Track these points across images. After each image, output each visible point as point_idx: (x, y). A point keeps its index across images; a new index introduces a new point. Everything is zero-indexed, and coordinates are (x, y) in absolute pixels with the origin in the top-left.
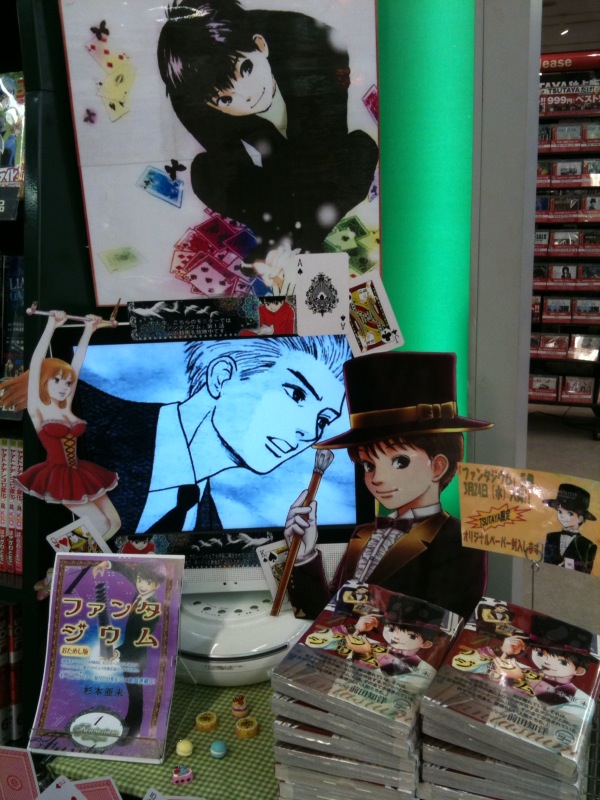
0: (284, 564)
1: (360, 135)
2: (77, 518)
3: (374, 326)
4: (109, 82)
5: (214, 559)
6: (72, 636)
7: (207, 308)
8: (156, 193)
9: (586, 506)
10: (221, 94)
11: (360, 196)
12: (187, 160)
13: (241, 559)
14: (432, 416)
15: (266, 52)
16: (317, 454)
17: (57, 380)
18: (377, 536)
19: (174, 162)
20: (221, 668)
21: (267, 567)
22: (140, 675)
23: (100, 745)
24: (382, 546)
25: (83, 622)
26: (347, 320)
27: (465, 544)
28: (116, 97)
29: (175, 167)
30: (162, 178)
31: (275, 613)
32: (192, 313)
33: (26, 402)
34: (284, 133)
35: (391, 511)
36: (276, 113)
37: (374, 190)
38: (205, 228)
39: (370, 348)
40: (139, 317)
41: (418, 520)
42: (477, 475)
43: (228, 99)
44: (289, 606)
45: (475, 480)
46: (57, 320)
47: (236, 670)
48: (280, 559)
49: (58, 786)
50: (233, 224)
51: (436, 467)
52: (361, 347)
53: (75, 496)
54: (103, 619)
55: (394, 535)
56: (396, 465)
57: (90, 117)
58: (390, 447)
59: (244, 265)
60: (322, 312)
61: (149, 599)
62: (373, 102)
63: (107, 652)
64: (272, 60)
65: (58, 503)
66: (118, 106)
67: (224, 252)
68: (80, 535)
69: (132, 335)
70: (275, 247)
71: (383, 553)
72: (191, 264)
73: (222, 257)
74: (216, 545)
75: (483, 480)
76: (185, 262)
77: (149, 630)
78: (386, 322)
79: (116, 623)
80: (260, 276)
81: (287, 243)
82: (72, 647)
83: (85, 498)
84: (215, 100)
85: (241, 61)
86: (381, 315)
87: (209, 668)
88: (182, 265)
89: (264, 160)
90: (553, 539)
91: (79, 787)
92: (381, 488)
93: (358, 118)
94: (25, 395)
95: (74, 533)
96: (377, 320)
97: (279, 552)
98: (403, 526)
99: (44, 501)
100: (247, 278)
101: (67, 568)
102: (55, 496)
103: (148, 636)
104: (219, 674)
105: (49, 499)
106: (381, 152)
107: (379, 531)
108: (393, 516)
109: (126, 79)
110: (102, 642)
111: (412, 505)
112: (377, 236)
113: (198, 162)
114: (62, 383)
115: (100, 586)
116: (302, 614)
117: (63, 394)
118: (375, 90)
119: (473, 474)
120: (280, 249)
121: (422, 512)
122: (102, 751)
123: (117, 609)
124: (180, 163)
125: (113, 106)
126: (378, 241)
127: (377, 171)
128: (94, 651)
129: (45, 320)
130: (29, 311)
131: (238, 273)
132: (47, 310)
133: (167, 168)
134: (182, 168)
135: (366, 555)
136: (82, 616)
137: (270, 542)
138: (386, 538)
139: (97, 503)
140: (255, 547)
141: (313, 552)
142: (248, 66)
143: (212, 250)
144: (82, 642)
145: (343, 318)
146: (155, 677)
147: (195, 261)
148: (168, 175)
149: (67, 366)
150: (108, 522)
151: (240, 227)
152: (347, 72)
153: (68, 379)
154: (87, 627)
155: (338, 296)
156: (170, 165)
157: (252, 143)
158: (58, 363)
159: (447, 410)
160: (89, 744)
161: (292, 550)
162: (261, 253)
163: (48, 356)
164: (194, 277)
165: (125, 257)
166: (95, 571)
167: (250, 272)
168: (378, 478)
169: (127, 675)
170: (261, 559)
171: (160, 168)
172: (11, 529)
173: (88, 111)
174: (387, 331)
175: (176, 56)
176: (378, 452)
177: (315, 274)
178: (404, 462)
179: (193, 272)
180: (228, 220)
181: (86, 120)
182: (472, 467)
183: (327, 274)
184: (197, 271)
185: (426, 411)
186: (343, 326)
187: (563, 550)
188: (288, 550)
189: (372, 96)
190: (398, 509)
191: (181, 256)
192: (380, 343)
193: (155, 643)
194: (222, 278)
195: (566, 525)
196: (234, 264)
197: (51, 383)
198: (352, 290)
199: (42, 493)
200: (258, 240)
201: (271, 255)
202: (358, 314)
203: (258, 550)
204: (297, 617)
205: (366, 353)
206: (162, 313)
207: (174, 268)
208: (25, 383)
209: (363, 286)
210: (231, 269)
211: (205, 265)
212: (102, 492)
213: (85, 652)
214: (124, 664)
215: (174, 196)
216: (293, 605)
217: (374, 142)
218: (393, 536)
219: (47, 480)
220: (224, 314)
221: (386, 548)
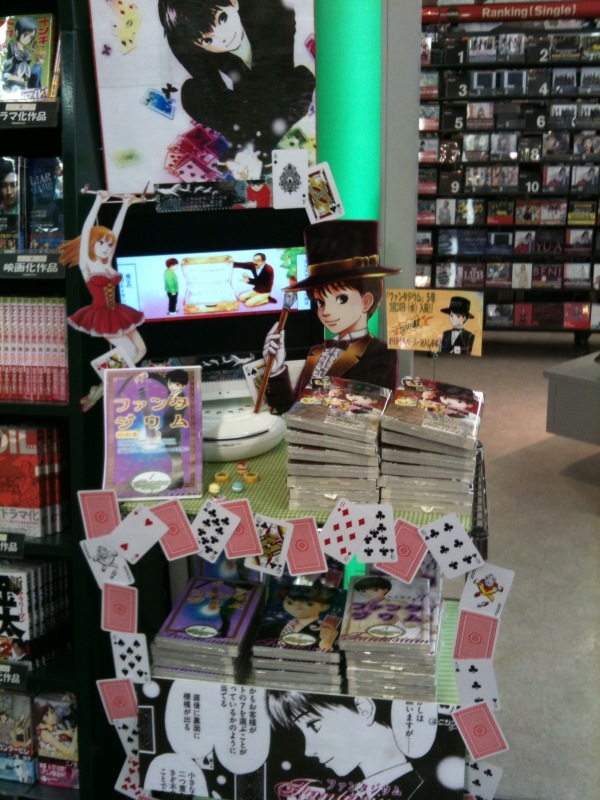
0: (262, 377)
1: (303, 69)
2: (114, 347)
3: (325, 201)
4: (122, 24)
5: (213, 375)
6: (123, 425)
7: (210, 188)
8: (154, 108)
9: (468, 309)
10: (204, 36)
11: (301, 113)
12: (178, 84)
13: (232, 374)
14: (363, 265)
15: (236, 7)
16: (285, 296)
17: (102, 243)
18: (325, 353)
19: (169, 85)
20: (226, 446)
21: (250, 379)
22: (177, 445)
23: (156, 491)
24: (328, 360)
25: (131, 415)
26: (307, 197)
27: (389, 347)
28: (127, 36)
29: (170, 89)
30: (161, 98)
31: (257, 411)
32: (200, 192)
33: (78, 260)
34: (249, 66)
35: (335, 335)
36: (244, 52)
37: (312, 109)
38: (190, 136)
39: (322, 217)
40: (162, 195)
41: (353, 341)
42: (399, 297)
43: (209, 40)
44: (267, 406)
45: (397, 301)
46: (103, 197)
47: (236, 446)
48: (260, 373)
49: (136, 513)
50: (212, 132)
51: (366, 303)
52: (316, 217)
53: (112, 330)
54: (146, 411)
55: (337, 351)
56: (339, 301)
57: (107, 51)
58: (336, 289)
59: (219, 163)
60: (290, 191)
61: (179, 395)
62: (312, 46)
63: (151, 433)
64: (241, 12)
65: (99, 336)
66: (128, 43)
67: (205, 154)
68: (116, 360)
69: (157, 209)
70: (241, 150)
71: (330, 366)
72: (180, 162)
73: (203, 157)
74: (214, 364)
75: (403, 300)
76: (175, 161)
77: (180, 416)
78: (333, 199)
79: (156, 413)
80: (230, 172)
81: (250, 147)
82: (125, 432)
83: (120, 332)
84: (200, 40)
85: (219, 13)
86: (330, 194)
87: (217, 446)
88: (173, 163)
89: (235, 85)
90: (447, 334)
91: (153, 510)
92: (328, 319)
93: (301, 57)
94: (77, 255)
95: (112, 358)
96: (328, 198)
97: (259, 368)
98: (343, 345)
99: (89, 336)
100: (221, 173)
101: (115, 379)
102: (99, 330)
103: (180, 420)
104: (225, 451)
105: (93, 333)
106: (317, 81)
107: (327, 350)
108: (336, 338)
109: (135, 24)
110: (147, 427)
111: (348, 330)
112: (314, 142)
113: (187, 86)
114: (105, 245)
115: (141, 389)
116: (275, 411)
117: (105, 253)
118: (313, 37)
119: (396, 297)
120: (246, 151)
121: (357, 335)
122: (158, 495)
123: (155, 404)
124: (173, 86)
125: (124, 43)
126: (315, 146)
127: (314, 94)
128: (142, 434)
129: (93, 198)
130: (83, 190)
131: (215, 169)
132: (96, 189)
133: (164, 90)
134: (175, 90)
135: (318, 367)
136: (131, 410)
137: (252, 361)
138: (331, 355)
139: (130, 336)
140: (241, 365)
141: (282, 366)
142: (224, 17)
143: (196, 152)
144: (133, 428)
145: (304, 196)
146: (188, 445)
147: (182, 161)
148: (164, 95)
149: (109, 232)
150: (137, 350)
151: (216, 135)
152: (294, 23)
153: (110, 242)
154: (135, 417)
155: (301, 180)
156: (166, 87)
157: (226, 73)
158: (103, 230)
159: (373, 261)
160: (148, 491)
161: (268, 366)
162: (230, 155)
163: (95, 224)
164: (182, 172)
165: (130, 157)
166: (136, 380)
167: (223, 169)
168: (326, 312)
169: (167, 446)
170: (246, 373)
171: (159, 90)
172: (48, 367)
173: (105, 46)
174: (334, 205)
175: (172, 8)
176: (327, 293)
177: (285, 165)
178: (344, 299)
179: (181, 169)
180: (208, 129)
181: (104, 53)
182: (396, 292)
183: (294, 164)
184: (184, 168)
185: (359, 262)
186: (304, 202)
187: (453, 341)
188: (265, 366)
189: (311, 41)
190: (340, 334)
191: (173, 157)
192: (329, 214)
193: (185, 424)
194: (203, 173)
195: (455, 324)
196: (213, 162)
197: (97, 245)
198: (311, 176)
199: (88, 328)
200: (230, 145)
201: (239, 156)
202: (314, 193)
203: (244, 367)
204: (272, 414)
205: (320, 221)
206: (179, 192)
207: (167, 165)
208: (77, 246)
209: (318, 173)
210: (210, 166)
211: (190, 163)
212: (133, 327)
213: (135, 434)
214: (165, 440)
215: (168, 110)
216: (270, 405)
217: (311, 74)
218: (336, 353)
219: (92, 319)
220: (222, 193)
221: (332, 362)
